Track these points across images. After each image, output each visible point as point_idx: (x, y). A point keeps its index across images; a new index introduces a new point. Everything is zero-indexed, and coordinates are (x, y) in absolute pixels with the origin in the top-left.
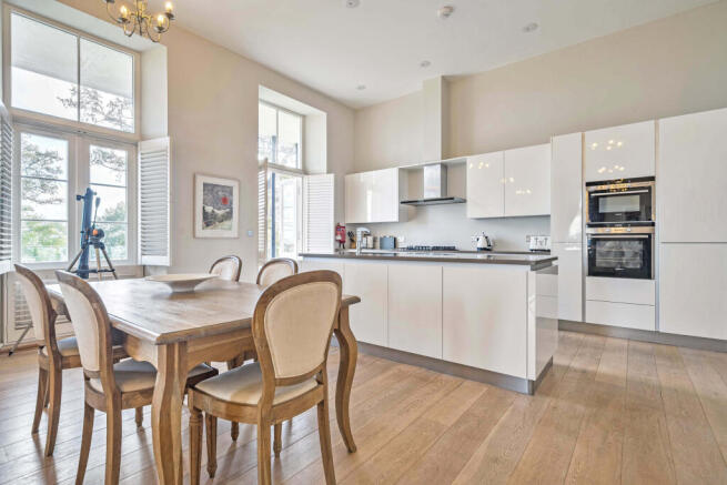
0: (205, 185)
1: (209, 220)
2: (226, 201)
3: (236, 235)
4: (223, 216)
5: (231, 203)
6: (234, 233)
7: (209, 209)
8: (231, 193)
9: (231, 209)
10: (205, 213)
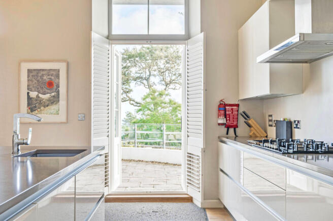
0: (29, 71)
1: (33, 105)
2: (51, 85)
3: (64, 120)
4: (49, 100)
5: (58, 86)
6: (62, 117)
7: (33, 94)
8: (58, 76)
9: (58, 92)
10: (29, 98)
